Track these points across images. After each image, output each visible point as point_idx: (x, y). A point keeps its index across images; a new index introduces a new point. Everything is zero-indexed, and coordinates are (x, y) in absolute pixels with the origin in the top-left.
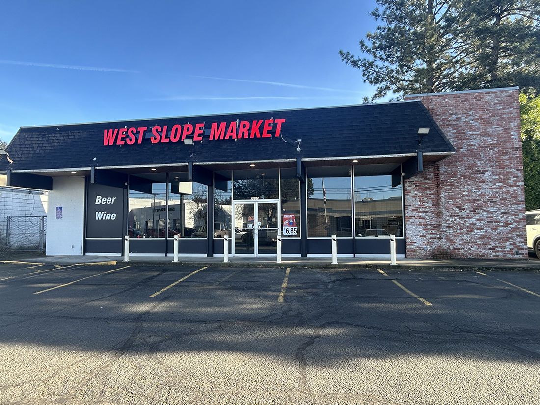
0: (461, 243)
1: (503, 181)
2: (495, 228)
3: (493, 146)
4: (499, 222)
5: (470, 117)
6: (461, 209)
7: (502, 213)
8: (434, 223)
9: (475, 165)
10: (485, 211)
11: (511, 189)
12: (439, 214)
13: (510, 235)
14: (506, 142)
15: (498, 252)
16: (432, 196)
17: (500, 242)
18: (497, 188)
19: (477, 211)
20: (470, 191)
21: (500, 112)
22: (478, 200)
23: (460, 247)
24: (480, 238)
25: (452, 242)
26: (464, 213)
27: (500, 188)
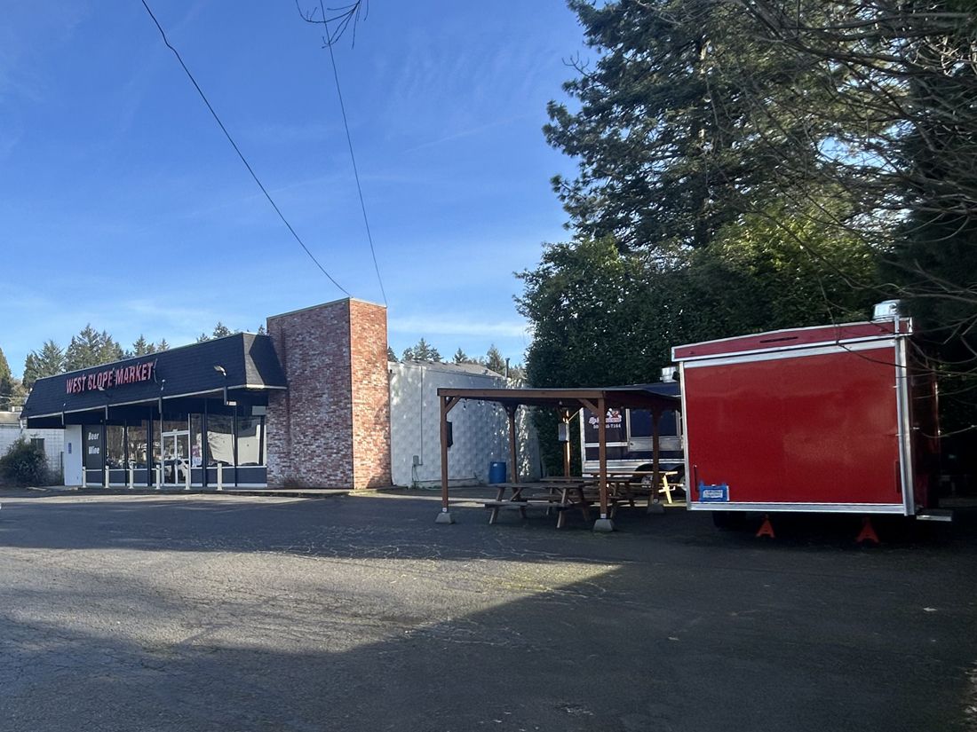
0: (305, 471)
1: (336, 404)
2: (330, 456)
3: (328, 366)
4: (333, 449)
5: (313, 336)
6: (305, 436)
7: (336, 438)
8: (285, 451)
9: (316, 388)
10: (322, 437)
11: (342, 412)
12: (289, 441)
13: (341, 463)
14: (340, 360)
15: (331, 480)
16: (284, 423)
17: (334, 471)
18: (332, 412)
19: (317, 437)
20: (312, 416)
21: (335, 327)
22: (317, 425)
23: (304, 475)
24: (318, 466)
25: (298, 470)
26: (306, 440)
27: (334, 411)
